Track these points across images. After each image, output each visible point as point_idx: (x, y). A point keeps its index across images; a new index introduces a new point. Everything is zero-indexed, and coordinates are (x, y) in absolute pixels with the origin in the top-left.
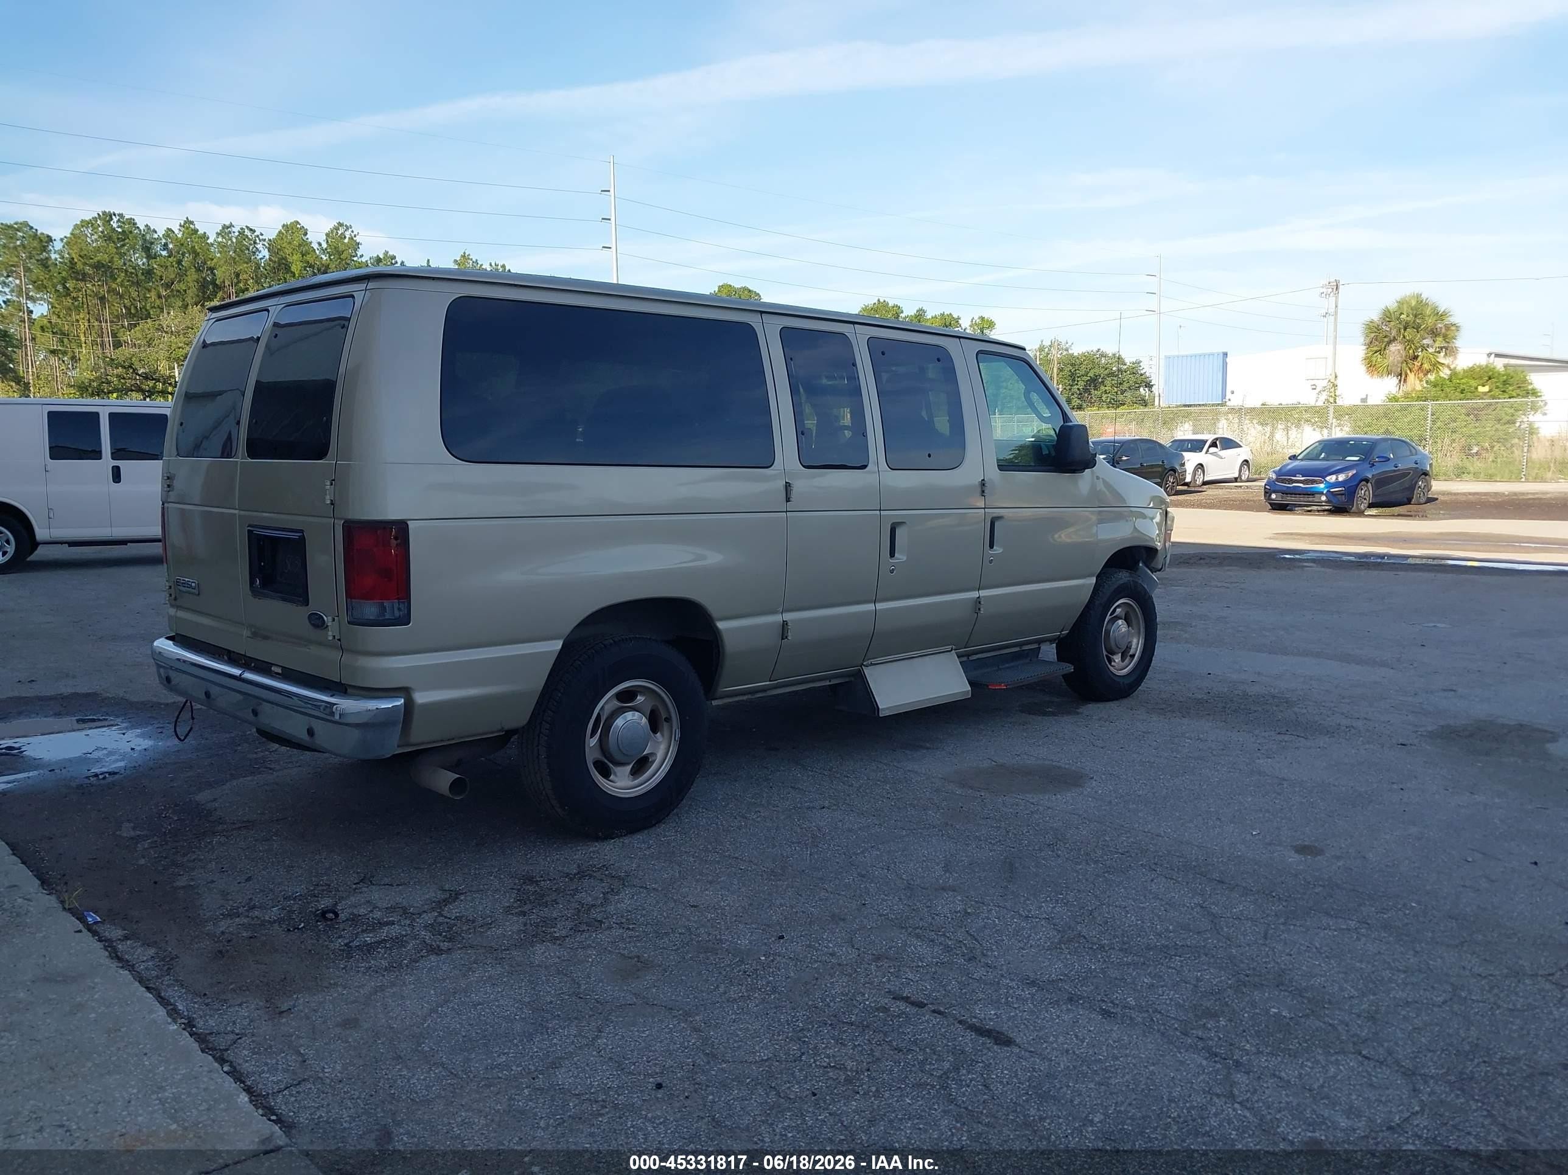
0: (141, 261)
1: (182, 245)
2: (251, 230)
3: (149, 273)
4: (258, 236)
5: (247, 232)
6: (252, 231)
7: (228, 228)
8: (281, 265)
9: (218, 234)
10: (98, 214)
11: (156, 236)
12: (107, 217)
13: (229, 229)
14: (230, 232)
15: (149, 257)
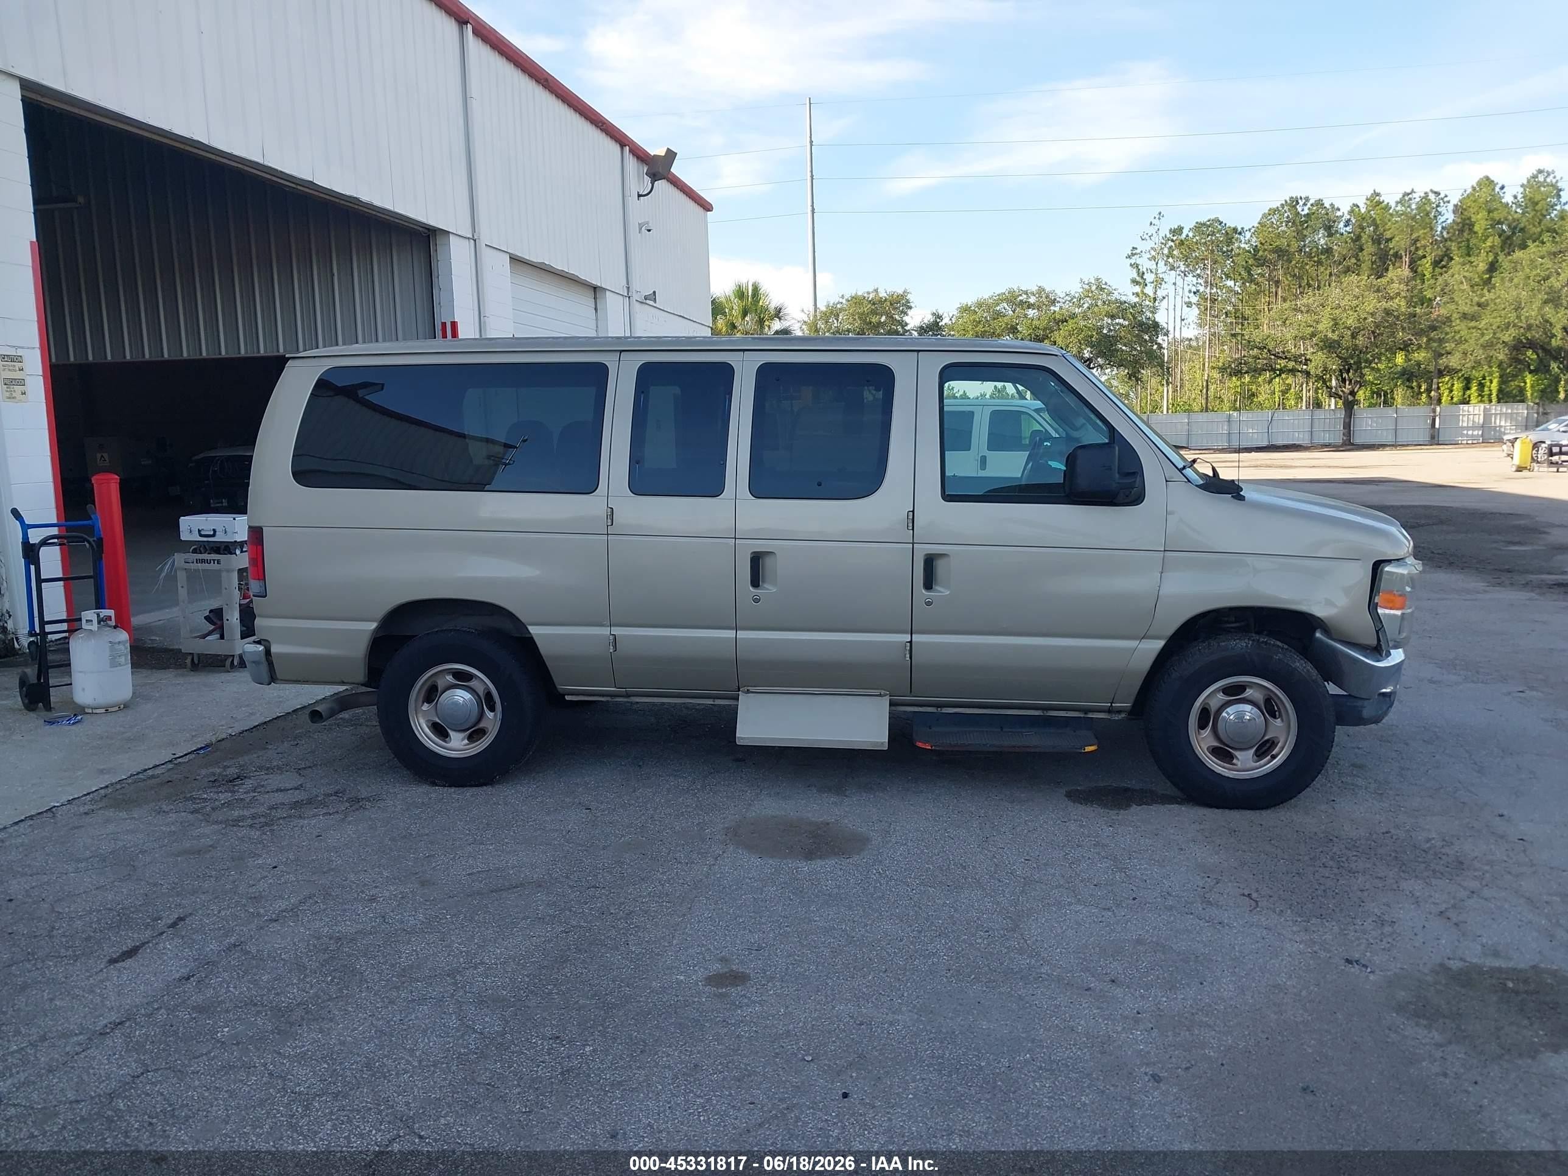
0: (1321, 239)
1: (1363, 219)
2: (1435, 193)
3: (1328, 251)
4: (1442, 199)
5: (1432, 197)
6: (1437, 194)
7: (1409, 194)
8: (1464, 225)
9: (1397, 203)
10: (1286, 201)
11: (1339, 214)
12: (1294, 202)
13: (1410, 196)
14: (1410, 199)
15: (1330, 235)
